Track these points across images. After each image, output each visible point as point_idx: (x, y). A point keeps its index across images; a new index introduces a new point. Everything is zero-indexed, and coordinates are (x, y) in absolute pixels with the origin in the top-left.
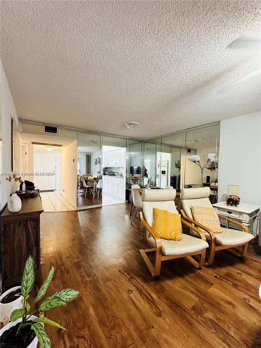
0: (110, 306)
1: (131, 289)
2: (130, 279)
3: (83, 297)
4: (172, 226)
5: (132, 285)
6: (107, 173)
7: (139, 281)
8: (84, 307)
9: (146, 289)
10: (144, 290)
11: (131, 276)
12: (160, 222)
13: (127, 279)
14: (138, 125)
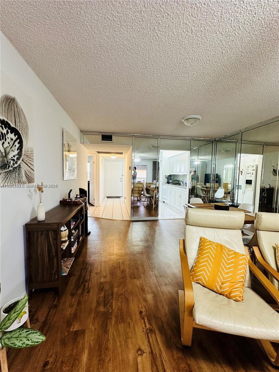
0: (106, 361)
1: (142, 348)
2: (148, 331)
3: (87, 331)
4: (227, 273)
5: (146, 343)
6: (171, 181)
7: (158, 339)
8: (80, 346)
9: (163, 360)
10: (159, 359)
11: (151, 328)
12: (207, 261)
13: (145, 330)
14: (199, 119)
